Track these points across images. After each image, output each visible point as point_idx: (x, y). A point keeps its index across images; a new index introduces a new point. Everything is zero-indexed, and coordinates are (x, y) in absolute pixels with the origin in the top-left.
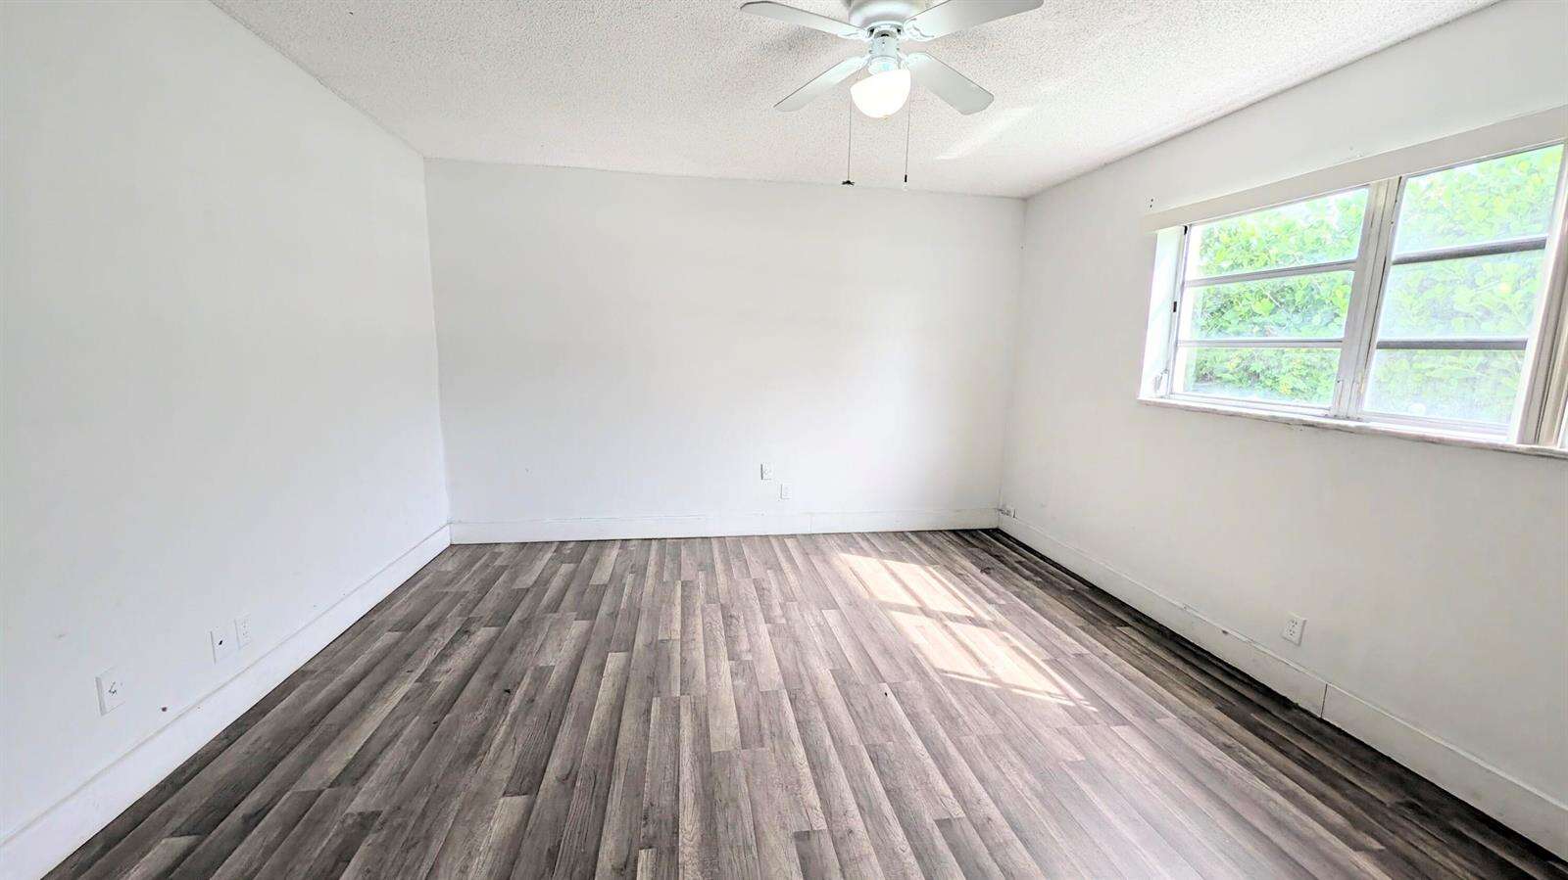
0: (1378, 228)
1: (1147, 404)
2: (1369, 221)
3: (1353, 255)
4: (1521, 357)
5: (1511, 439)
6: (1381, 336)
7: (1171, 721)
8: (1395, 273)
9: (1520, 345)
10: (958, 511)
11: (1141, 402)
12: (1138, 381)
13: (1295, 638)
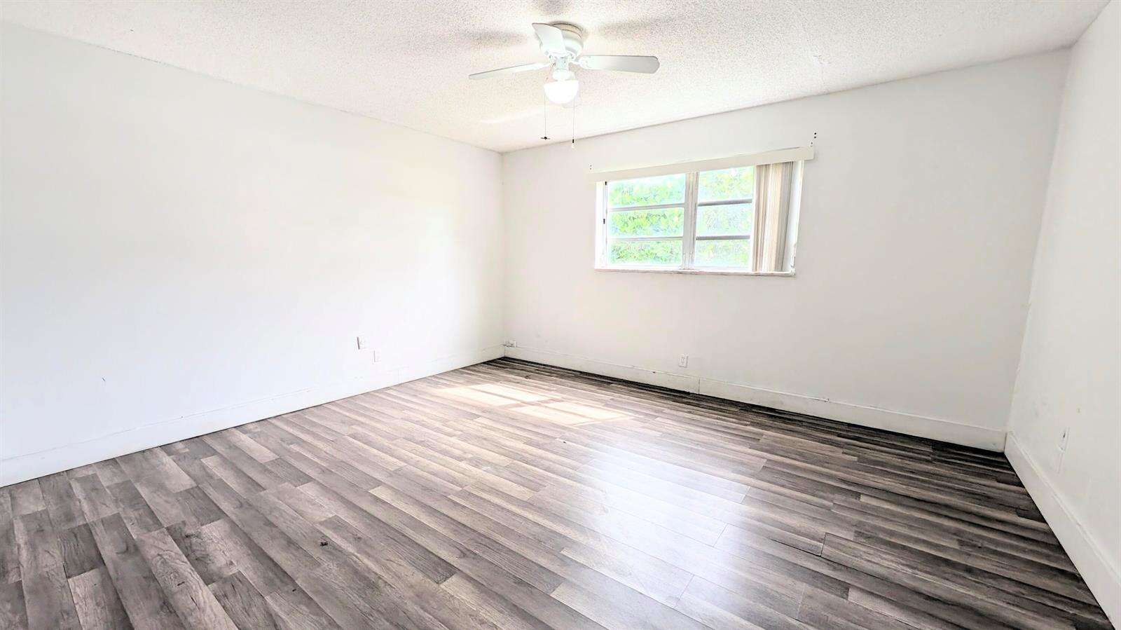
0: (691, 190)
1: (600, 271)
2: (688, 186)
3: (683, 201)
4: (749, 240)
5: (750, 270)
6: (698, 235)
7: (667, 411)
8: (700, 209)
9: (748, 237)
10: (484, 350)
11: (596, 270)
12: (593, 258)
13: (684, 365)
